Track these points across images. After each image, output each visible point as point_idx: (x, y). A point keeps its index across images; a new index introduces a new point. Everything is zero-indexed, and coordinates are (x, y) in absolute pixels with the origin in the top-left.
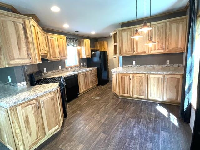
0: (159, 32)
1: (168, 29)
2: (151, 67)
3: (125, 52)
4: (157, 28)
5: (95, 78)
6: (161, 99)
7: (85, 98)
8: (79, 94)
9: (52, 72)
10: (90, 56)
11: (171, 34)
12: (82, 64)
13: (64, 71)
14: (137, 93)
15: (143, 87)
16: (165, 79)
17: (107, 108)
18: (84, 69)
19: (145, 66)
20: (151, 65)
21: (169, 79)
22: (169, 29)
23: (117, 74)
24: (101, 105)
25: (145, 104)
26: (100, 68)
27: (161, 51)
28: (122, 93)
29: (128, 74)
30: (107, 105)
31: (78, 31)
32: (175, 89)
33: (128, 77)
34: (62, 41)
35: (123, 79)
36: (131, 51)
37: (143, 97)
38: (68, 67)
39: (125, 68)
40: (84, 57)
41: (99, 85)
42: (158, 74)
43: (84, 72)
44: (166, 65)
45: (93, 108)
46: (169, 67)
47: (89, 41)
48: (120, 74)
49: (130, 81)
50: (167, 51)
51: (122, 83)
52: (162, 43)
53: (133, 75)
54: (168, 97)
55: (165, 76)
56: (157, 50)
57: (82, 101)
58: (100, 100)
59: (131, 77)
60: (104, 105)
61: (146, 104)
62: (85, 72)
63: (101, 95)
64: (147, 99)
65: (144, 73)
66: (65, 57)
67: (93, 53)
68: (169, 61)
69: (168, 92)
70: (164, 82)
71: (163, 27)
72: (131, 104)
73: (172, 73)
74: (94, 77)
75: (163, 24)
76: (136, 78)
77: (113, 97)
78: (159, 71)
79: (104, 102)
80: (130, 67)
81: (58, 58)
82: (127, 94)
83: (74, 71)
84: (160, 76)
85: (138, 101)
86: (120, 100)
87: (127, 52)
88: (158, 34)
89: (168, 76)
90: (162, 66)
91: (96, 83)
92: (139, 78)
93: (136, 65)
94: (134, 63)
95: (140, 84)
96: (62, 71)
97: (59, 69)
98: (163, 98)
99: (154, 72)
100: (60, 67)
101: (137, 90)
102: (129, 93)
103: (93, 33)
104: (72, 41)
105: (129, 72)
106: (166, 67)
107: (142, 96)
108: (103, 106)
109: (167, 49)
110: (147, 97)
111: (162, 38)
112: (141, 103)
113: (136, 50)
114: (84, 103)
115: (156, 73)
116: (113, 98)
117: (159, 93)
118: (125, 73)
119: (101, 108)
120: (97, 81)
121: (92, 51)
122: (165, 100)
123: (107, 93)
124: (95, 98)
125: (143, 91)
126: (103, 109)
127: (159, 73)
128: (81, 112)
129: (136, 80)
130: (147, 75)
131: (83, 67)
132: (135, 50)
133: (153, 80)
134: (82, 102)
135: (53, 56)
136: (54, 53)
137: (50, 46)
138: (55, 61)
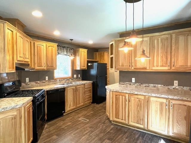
0: (163, 45)
1: (173, 41)
2: (154, 87)
3: (121, 66)
4: (160, 40)
5: (89, 94)
6: (165, 133)
7: (71, 118)
8: (64, 112)
9: (36, 83)
10: (85, 68)
11: (178, 49)
12: (75, 76)
13: (51, 83)
14: (134, 119)
15: (142, 113)
16: (171, 106)
17: (91, 136)
18: (77, 82)
19: (147, 85)
20: (155, 85)
21: (175, 106)
22: (175, 42)
23: (111, 92)
24: (85, 131)
25: (143, 137)
26: (96, 83)
27: (166, 69)
28: (116, 118)
29: (124, 94)
30: (92, 132)
31: (73, 40)
32: (185, 122)
33: (124, 97)
34: (52, 49)
35: (117, 99)
36: (128, 65)
37: (142, 126)
38: (57, 79)
39: (122, 86)
40: (78, 68)
41: (93, 102)
42: (161, 97)
43: (74, 86)
44: (174, 87)
45: (75, 134)
46: (177, 89)
47: (86, 50)
48: (114, 93)
49: (125, 103)
50: (173, 69)
51: (116, 104)
52: (167, 59)
53: (130, 95)
54: (175, 131)
55: (171, 101)
56: (161, 66)
57: (65, 122)
58: (88, 123)
59: (127, 97)
60: (90, 131)
61: (145, 137)
62: (76, 86)
63: (91, 116)
64: (147, 129)
65: (144, 94)
66: (53, 66)
67: (89, 64)
68: (177, 82)
69: (175, 124)
70: (169, 109)
71: (167, 39)
72: (124, 134)
73: (180, 99)
74: (87, 93)
75: (167, 36)
76: (133, 100)
77: (105, 121)
78: (163, 94)
79: (91, 127)
80: (128, 85)
81: (44, 67)
82: (122, 120)
83: (64, 84)
84: (164, 101)
85: (135, 131)
86: (112, 126)
87: (123, 66)
88: (161, 47)
89: (174, 102)
90: (168, 87)
91: (89, 100)
92: (138, 100)
93: (136, 83)
94: (133, 80)
95: (139, 108)
96: (48, 83)
97: (45, 79)
98: (168, 132)
99: (156, 95)
100: (47, 77)
101: (134, 115)
102: (124, 118)
103: (90, 42)
104: (65, 50)
105: (125, 92)
106: (174, 89)
107: (141, 124)
108: (88, 132)
109: (173, 66)
110: (147, 127)
111: (167, 52)
112: (139, 134)
113: (135, 64)
114: (66, 125)
115: (158, 96)
116: (104, 123)
117: (163, 124)
118: (120, 91)
119: (84, 135)
120: (91, 97)
121: (88, 62)
122: (171, 134)
123: (100, 114)
124: (82, 119)
125: (142, 118)
126: (85, 137)
127: (163, 96)
128: (58, 137)
129: (133, 102)
130: (147, 97)
131: (76, 80)
132: (133, 64)
133: (154, 104)
134: (63, 124)
135: (38, 65)
136: (39, 61)
137: (36, 54)
138: (39, 70)
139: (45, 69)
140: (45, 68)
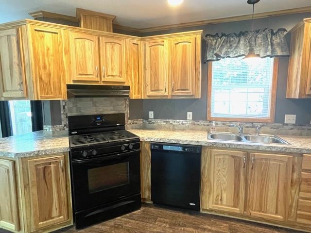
9: (166, 122)
12: (290, 119)
34: (184, 48)
66: (188, 90)
81: (164, 92)
100: (190, 114)
135: (151, 88)
136: (153, 80)
137: (148, 66)
138: (156, 98)
139: (167, 96)
140: (166, 94)
